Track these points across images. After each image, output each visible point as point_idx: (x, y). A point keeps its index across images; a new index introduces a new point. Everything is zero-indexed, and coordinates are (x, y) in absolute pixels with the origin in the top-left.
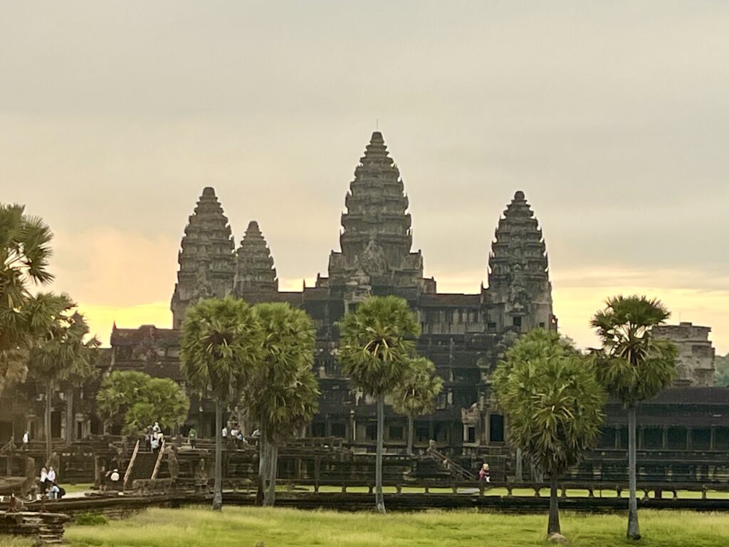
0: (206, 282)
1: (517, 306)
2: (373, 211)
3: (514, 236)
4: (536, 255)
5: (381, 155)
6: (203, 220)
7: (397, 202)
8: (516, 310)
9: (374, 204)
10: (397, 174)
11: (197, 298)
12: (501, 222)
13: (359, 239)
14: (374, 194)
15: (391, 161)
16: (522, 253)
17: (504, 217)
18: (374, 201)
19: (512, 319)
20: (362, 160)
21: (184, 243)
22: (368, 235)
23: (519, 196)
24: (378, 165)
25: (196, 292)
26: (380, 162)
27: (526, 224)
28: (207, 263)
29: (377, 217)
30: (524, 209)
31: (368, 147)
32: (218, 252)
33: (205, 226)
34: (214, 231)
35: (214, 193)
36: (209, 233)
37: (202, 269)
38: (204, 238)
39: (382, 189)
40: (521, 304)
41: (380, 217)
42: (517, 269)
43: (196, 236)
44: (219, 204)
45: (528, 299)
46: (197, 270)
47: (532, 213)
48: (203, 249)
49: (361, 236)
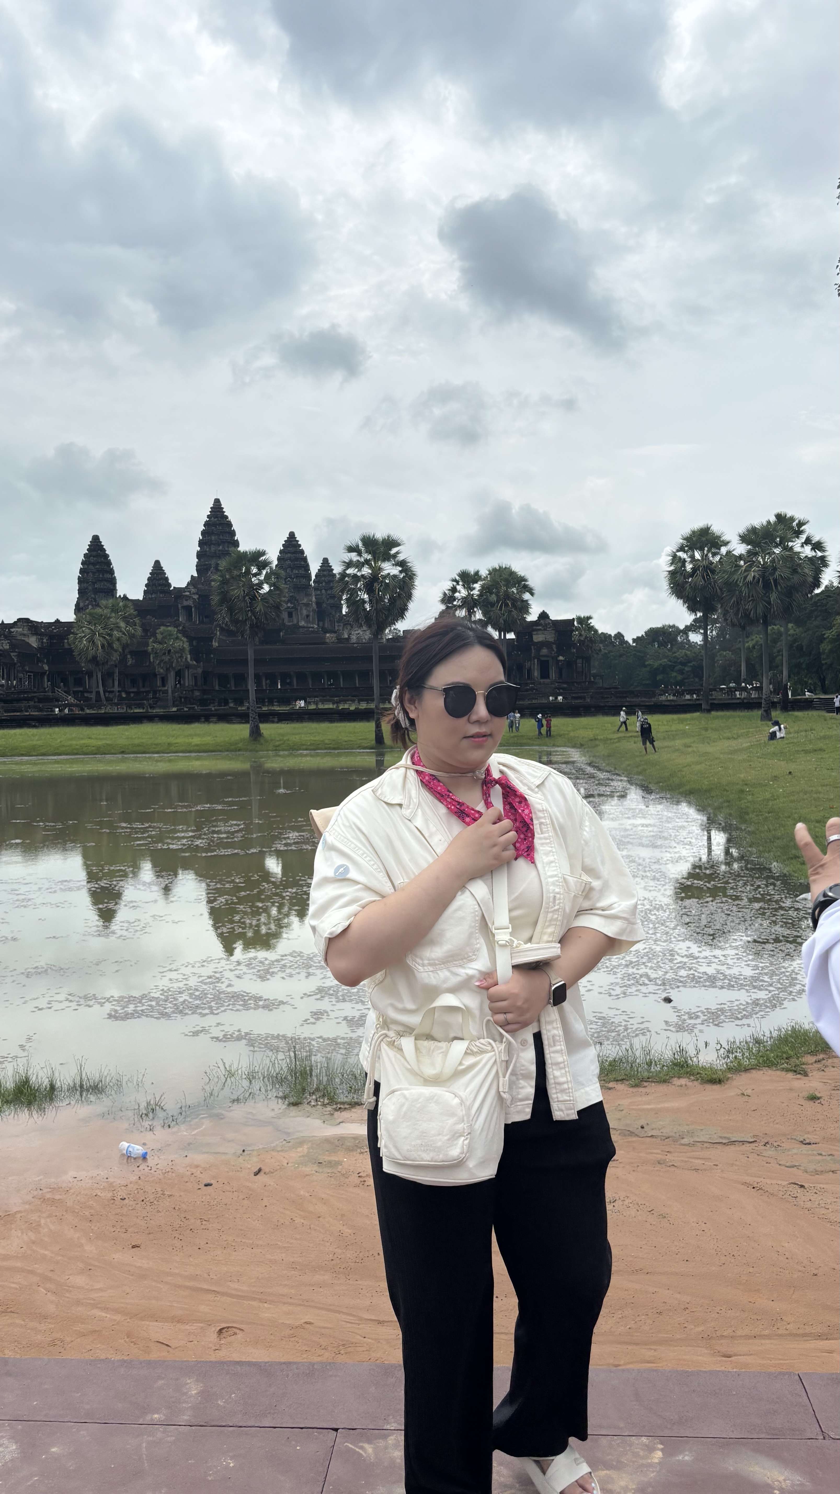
0: (93, 596)
1: (289, 605)
2: (213, 549)
3: (287, 560)
4: (302, 572)
5: (219, 513)
6: (91, 556)
7: (229, 543)
8: (288, 607)
9: (214, 544)
10: (231, 525)
11: (88, 606)
12: (281, 552)
13: (205, 567)
14: (213, 538)
15: (227, 517)
16: (292, 571)
17: (282, 548)
18: (214, 542)
19: (286, 613)
20: (208, 516)
21: (82, 571)
22: (211, 564)
23: (292, 535)
24: (216, 519)
25: (87, 602)
26: (217, 517)
27: (295, 552)
28: (94, 583)
29: (215, 553)
30: (294, 543)
31: (211, 508)
32: (101, 576)
33: (92, 559)
34: (98, 562)
35: (99, 539)
36: (94, 564)
37: (90, 588)
38: (91, 567)
39: (219, 535)
40: (291, 603)
41: (217, 552)
42: (289, 581)
43: (86, 566)
44: (103, 546)
45: (296, 600)
46: (87, 588)
47: (300, 546)
48: (91, 574)
49: (207, 565)
